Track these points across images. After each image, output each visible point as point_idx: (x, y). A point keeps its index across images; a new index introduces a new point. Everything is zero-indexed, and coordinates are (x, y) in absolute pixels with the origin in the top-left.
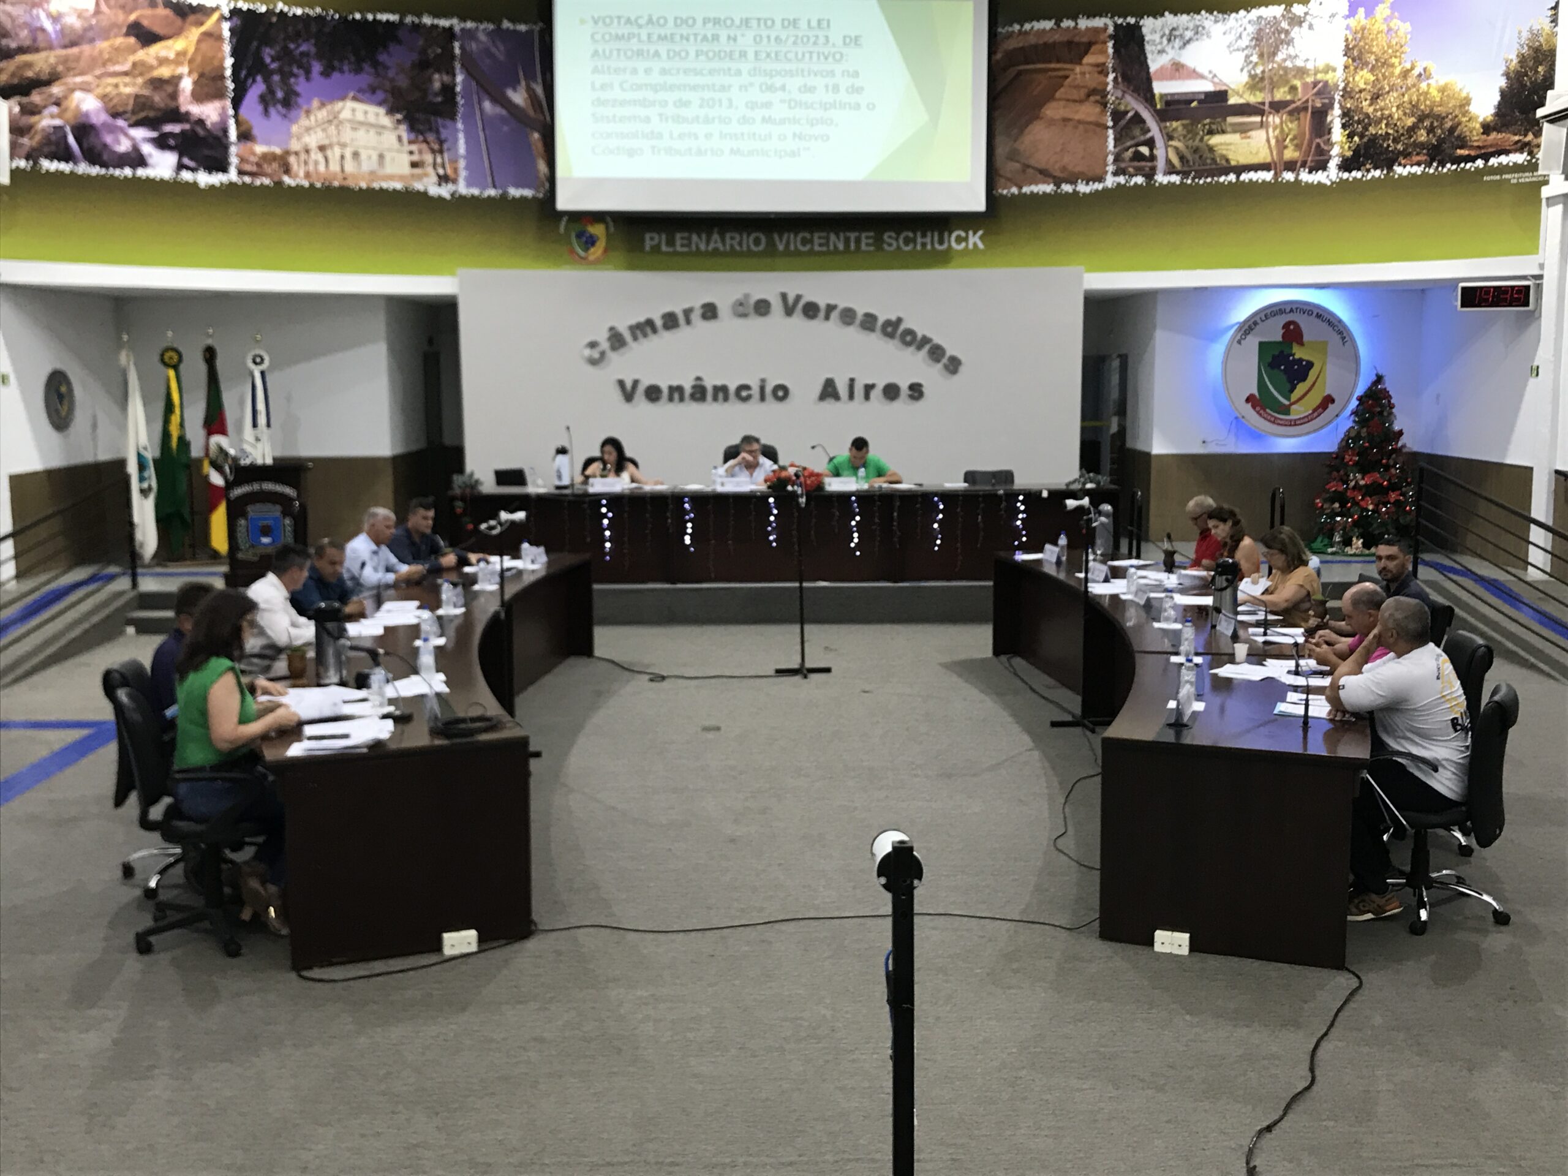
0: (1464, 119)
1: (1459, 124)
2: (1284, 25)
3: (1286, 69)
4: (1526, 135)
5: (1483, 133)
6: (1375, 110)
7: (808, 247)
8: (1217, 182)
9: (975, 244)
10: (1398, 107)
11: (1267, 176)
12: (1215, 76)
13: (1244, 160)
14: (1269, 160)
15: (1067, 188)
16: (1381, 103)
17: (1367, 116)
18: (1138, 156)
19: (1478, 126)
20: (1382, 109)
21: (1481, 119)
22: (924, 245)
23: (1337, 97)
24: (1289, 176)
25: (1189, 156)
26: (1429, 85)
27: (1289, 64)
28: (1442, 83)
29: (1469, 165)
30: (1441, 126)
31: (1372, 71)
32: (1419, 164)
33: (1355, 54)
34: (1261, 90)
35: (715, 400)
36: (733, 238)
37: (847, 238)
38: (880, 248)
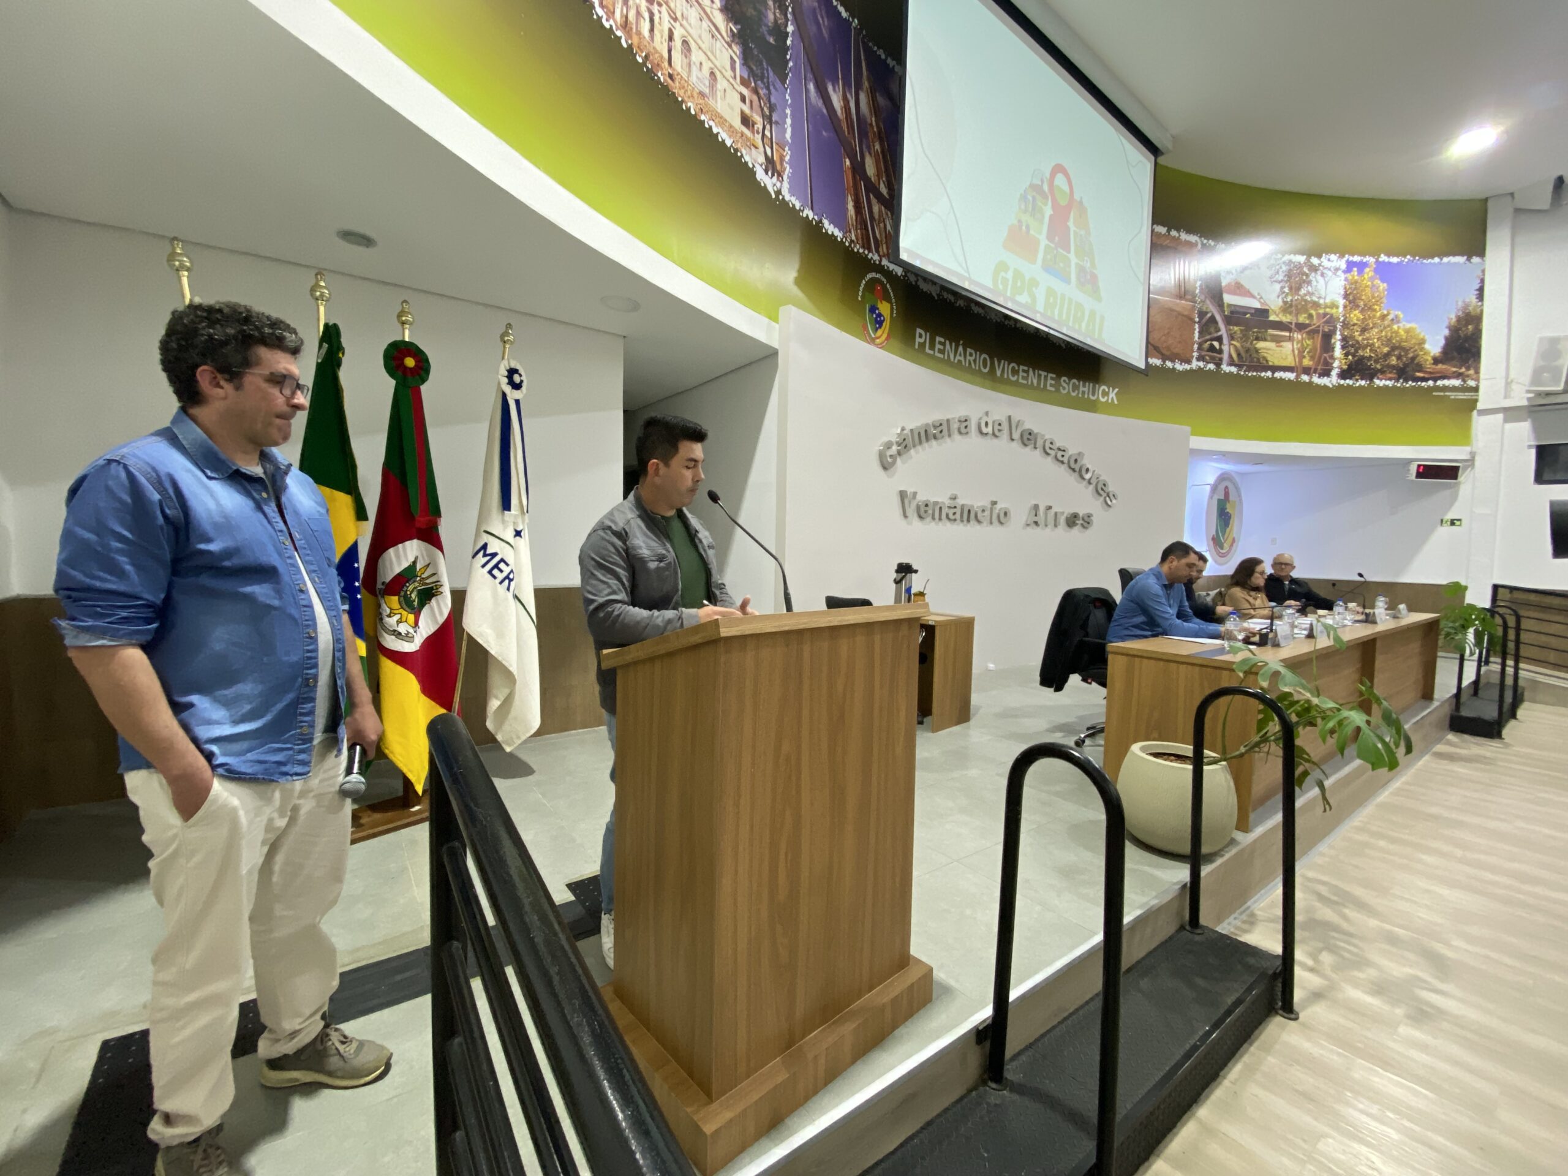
0: (1421, 353)
1: (1418, 355)
2: (1306, 270)
3: (1306, 301)
4: (1460, 368)
5: (1434, 364)
6: (1363, 339)
7: (1014, 379)
8: (1260, 376)
9: (1112, 399)
10: (1378, 339)
11: (1291, 376)
12: (1261, 298)
13: (1277, 363)
14: (1293, 365)
15: (1169, 364)
16: (1367, 335)
17: (1358, 342)
18: (1212, 348)
19: (1430, 358)
20: (1368, 339)
21: (1432, 354)
22: (1084, 392)
23: (1339, 327)
24: (1305, 378)
25: (1243, 354)
26: (1399, 327)
27: (1308, 298)
28: (1408, 326)
29: (1423, 384)
30: (1406, 354)
31: (1362, 312)
32: (1390, 379)
33: (1352, 297)
34: (1290, 313)
35: (962, 521)
36: (971, 355)
37: (1039, 375)
38: (1058, 390)
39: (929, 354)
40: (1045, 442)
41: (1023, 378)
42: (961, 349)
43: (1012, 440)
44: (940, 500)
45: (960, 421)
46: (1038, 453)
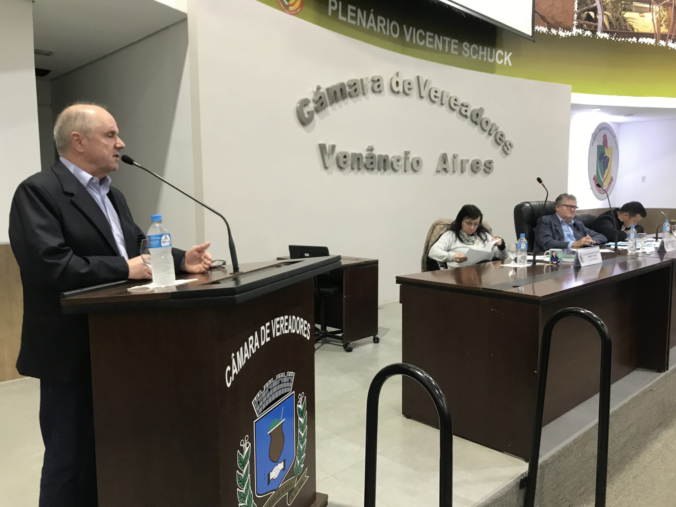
7: (422, 43)
8: (627, 41)
9: (507, 61)
11: (651, 41)
13: (641, 30)
14: (653, 32)
15: (554, 31)
18: (589, 18)
22: (483, 56)
24: (663, 43)
25: (614, 23)
35: (379, 170)
36: (381, 22)
37: (444, 41)
38: (460, 54)
39: (342, 22)
40: (450, 98)
41: (430, 43)
42: (372, 16)
43: (421, 97)
44: (358, 152)
45: (373, 81)
46: (445, 109)
